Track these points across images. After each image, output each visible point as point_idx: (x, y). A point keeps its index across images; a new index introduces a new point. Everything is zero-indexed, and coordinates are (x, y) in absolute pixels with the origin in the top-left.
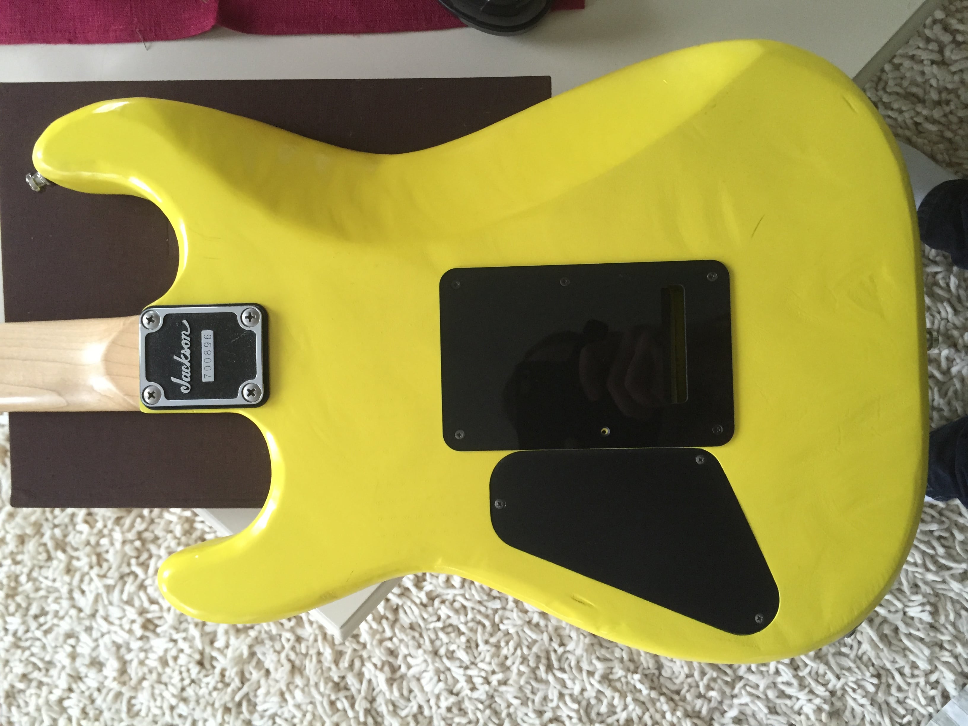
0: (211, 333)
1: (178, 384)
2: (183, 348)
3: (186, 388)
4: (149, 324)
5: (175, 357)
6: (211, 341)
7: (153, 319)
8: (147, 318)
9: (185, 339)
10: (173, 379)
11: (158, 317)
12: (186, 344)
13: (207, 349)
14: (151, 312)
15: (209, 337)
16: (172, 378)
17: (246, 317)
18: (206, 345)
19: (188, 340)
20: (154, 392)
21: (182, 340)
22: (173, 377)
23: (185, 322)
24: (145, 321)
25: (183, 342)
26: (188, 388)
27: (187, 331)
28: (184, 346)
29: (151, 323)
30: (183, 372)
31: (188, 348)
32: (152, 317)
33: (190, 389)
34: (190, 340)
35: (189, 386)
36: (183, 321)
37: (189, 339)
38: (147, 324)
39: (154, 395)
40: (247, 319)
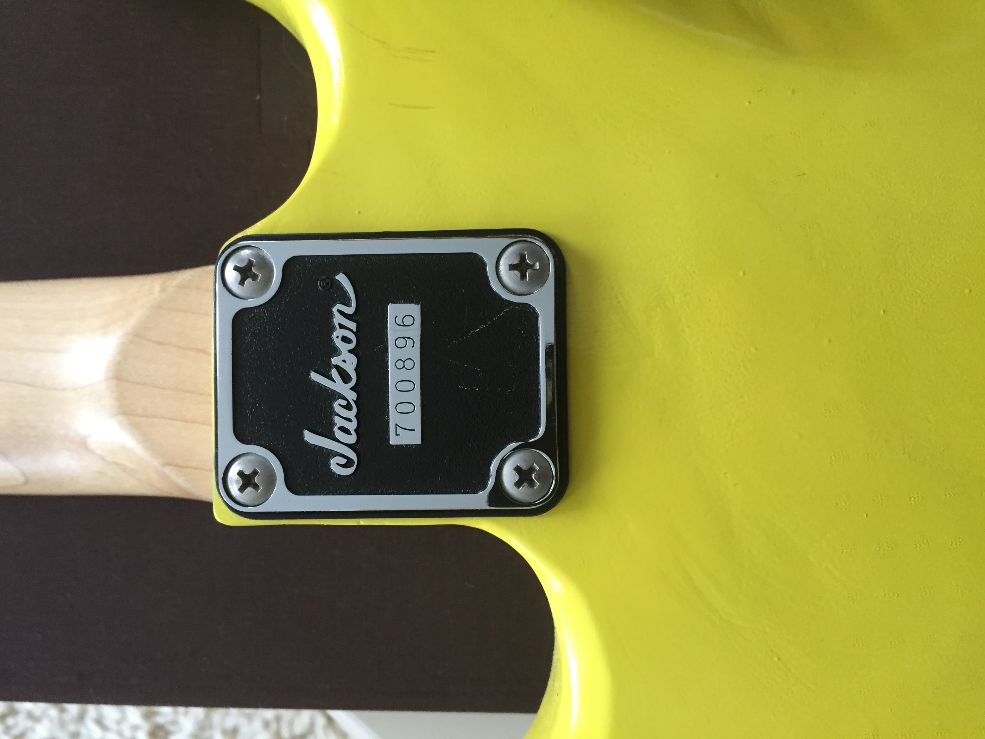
0: (414, 310)
1: (321, 449)
2: (336, 352)
3: (343, 461)
4: (242, 283)
5: (315, 377)
6: (415, 332)
7: (254, 270)
8: (236, 268)
9: (342, 326)
10: (310, 437)
11: (265, 265)
12: (345, 339)
13: (403, 354)
14: (246, 253)
15: (408, 321)
16: (306, 432)
17: (512, 267)
18: (401, 342)
19: (351, 330)
20: (255, 473)
21: (333, 329)
22: (310, 430)
23: (341, 278)
24: (232, 276)
25: (337, 334)
26: (349, 463)
27: (348, 305)
28: (339, 343)
29: (248, 281)
30: (336, 419)
31: (350, 351)
32: (250, 264)
33: (355, 465)
34: (355, 330)
35: (353, 456)
36: (337, 277)
37: (353, 325)
38: (237, 285)
39: (257, 480)
40: (515, 272)
